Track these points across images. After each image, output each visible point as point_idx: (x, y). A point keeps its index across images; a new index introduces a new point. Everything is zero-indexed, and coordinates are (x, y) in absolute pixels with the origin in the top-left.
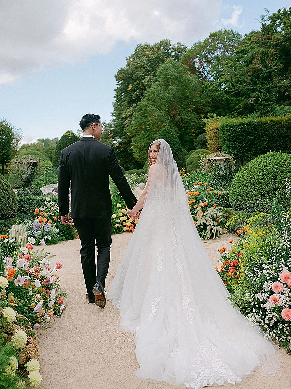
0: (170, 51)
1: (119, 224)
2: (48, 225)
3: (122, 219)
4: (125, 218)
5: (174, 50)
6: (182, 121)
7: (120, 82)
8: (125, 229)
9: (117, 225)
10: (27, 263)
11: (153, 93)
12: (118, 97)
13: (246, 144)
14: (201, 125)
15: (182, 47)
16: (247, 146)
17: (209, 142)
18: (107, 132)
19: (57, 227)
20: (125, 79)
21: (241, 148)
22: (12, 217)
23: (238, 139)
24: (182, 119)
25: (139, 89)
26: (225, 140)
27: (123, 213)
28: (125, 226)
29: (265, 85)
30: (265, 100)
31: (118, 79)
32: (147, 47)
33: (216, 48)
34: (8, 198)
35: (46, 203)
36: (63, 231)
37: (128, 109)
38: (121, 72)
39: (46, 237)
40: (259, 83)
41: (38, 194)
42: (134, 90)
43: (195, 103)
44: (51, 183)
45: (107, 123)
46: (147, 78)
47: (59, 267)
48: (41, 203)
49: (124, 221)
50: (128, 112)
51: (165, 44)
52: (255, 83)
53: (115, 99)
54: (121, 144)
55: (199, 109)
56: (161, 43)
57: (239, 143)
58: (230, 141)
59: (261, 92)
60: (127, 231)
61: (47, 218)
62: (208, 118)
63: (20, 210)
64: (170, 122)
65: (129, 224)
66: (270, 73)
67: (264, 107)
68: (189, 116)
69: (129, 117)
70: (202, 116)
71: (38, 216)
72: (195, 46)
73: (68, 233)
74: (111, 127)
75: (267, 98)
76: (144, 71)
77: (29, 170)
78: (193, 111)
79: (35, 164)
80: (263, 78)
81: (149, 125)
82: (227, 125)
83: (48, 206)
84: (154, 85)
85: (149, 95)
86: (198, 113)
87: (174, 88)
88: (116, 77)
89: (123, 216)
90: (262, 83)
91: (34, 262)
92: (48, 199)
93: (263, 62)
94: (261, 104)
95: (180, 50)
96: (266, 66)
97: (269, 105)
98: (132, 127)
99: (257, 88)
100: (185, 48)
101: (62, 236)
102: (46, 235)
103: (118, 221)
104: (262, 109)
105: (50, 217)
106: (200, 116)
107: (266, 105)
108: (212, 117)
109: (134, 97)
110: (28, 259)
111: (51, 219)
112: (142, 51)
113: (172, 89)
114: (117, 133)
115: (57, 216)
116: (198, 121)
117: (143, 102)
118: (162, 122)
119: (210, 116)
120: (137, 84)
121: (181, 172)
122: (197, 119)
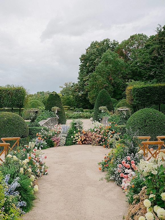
0: (109, 45)
1: (74, 140)
2: (42, 141)
3: (76, 138)
4: (77, 138)
5: (112, 44)
6: (115, 83)
7: (83, 61)
8: (77, 143)
9: (74, 141)
10: (34, 156)
11: (99, 68)
12: (82, 70)
13: (146, 98)
14: (125, 85)
15: (116, 42)
16: (147, 99)
17: (127, 96)
18: (75, 88)
19: (46, 142)
20: (85, 60)
21: (143, 100)
22: (26, 137)
23: (141, 95)
24: (115, 82)
25: (93, 65)
26: (135, 96)
27: (76, 135)
28: (77, 142)
29: (159, 65)
30: (159, 73)
31: (81, 60)
32: (96, 43)
33: (134, 44)
34: (25, 128)
35: (41, 131)
36: (49, 143)
37: (86, 76)
38: (83, 56)
39: (41, 146)
40: (156, 64)
41: (38, 126)
42: (90, 66)
43: (122, 74)
44: (44, 119)
45: (75, 83)
46: (97, 59)
47: (46, 158)
48: (39, 131)
49: (77, 139)
50: (86, 78)
51: (107, 41)
52: (154, 64)
53: (80, 71)
54: (82, 95)
55: (125, 76)
56: (105, 41)
57: (142, 98)
58: (137, 97)
59: (157, 69)
60: (78, 144)
61: (42, 138)
62: (129, 82)
63: (30, 134)
64: (109, 84)
65: (79, 141)
66: (162, 58)
67: (159, 77)
68: (120, 80)
69: (87, 80)
70: (127, 80)
71: (38, 136)
72: (123, 42)
73: (51, 144)
74: (77, 86)
75: (161, 72)
76: (95, 55)
77: (34, 115)
78: (121, 78)
79: (37, 112)
80: (158, 61)
81: (97, 85)
82: (136, 88)
83: (42, 132)
84: (100, 64)
85: (97, 69)
86: (124, 79)
87: (111, 66)
88: (80, 58)
89: (76, 137)
90: (158, 64)
91: (37, 156)
92: (42, 129)
93: (158, 52)
94: (157, 75)
95: (115, 44)
96: (159, 55)
97: (162, 75)
98: (88, 86)
99: (155, 66)
100: (118, 43)
101: (48, 146)
102: (41, 145)
103: (74, 139)
104: (158, 77)
105: (43, 137)
106: (125, 80)
107: (160, 75)
108: (131, 81)
109: (90, 69)
110: (35, 154)
111: (44, 138)
112: (94, 45)
113: (110, 66)
114: (81, 89)
115: (46, 136)
116: (124, 83)
117: (94, 73)
118: (104, 84)
119: (130, 81)
120: (91, 63)
121: (111, 113)
122: (124, 82)
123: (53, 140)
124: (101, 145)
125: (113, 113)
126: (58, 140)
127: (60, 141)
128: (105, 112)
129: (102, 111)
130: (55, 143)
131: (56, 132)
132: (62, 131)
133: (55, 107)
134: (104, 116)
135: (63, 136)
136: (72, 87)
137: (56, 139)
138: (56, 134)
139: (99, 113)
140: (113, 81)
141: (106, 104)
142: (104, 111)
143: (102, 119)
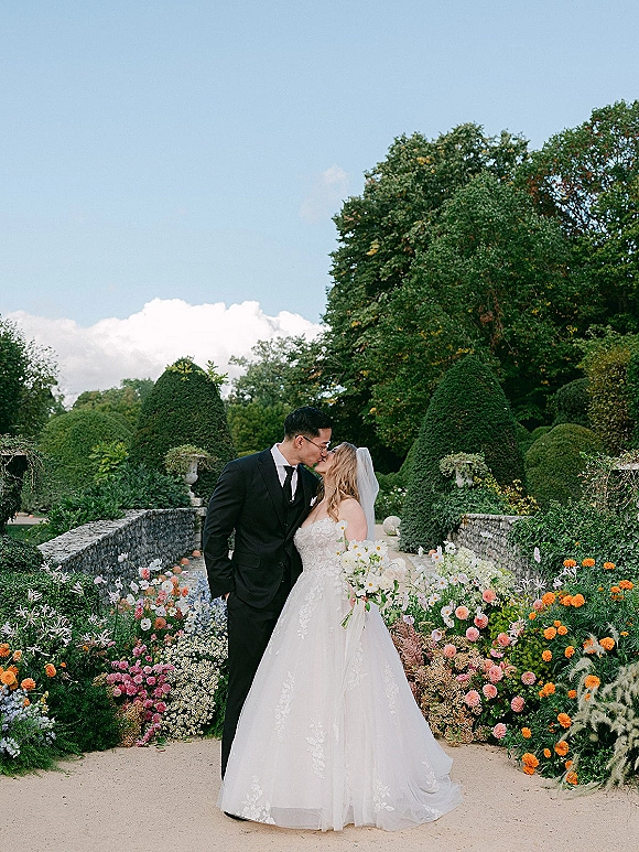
2: (21, 695)
5: (495, 154)
6: (513, 342)
7: (348, 235)
12: (342, 274)
14: (567, 355)
15: (515, 143)
18: (307, 365)
19: (53, 705)
20: (359, 227)
24: (513, 337)
25: (397, 253)
31: (343, 225)
32: (418, 142)
35: (25, 613)
36: (73, 718)
37: (365, 306)
38: (353, 207)
42: (383, 257)
43: (550, 295)
44: (102, 518)
45: (308, 341)
46: (418, 225)
50: (366, 315)
51: (468, 134)
53: (332, 278)
54: (342, 398)
55: (563, 310)
56: (458, 134)
61: (20, 669)
62: (588, 338)
64: (480, 343)
68: (534, 328)
69: (367, 327)
70: (573, 330)
72: (555, 141)
73: (91, 727)
74: (319, 352)
76: (410, 206)
78: (544, 317)
81: (421, 350)
83: (32, 620)
84: (437, 243)
85: (423, 271)
86: (559, 321)
87: (494, 252)
88: (337, 220)
92: (33, 594)
95: (508, 151)
98: (375, 354)
100: (523, 146)
101: (68, 739)
102: (5, 734)
106: (564, 329)
108: (601, 335)
109: (384, 275)
111: (37, 670)
112: (405, 154)
114: (334, 370)
115: (63, 658)
116: (559, 342)
117: (407, 289)
118: (458, 344)
119: (596, 332)
120: (391, 241)
121: (509, 492)
122: (557, 338)
123: (117, 691)
124: (492, 741)
125: (524, 494)
126: (151, 689)
127: (174, 693)
128: (477, 485)
129: (459, 481)
130: (131, 711)
131: (146, 624)
132: (192, 617)
133: (186, 450)
134: (473, 509)
135: (197, 658)
136: (292, 357)
137: (138, 679)
138: (145, 635)
139: (439, 490)
140: (501, 332)
141: (484, 441)
142: (470, 482)
143: (457, 527)
